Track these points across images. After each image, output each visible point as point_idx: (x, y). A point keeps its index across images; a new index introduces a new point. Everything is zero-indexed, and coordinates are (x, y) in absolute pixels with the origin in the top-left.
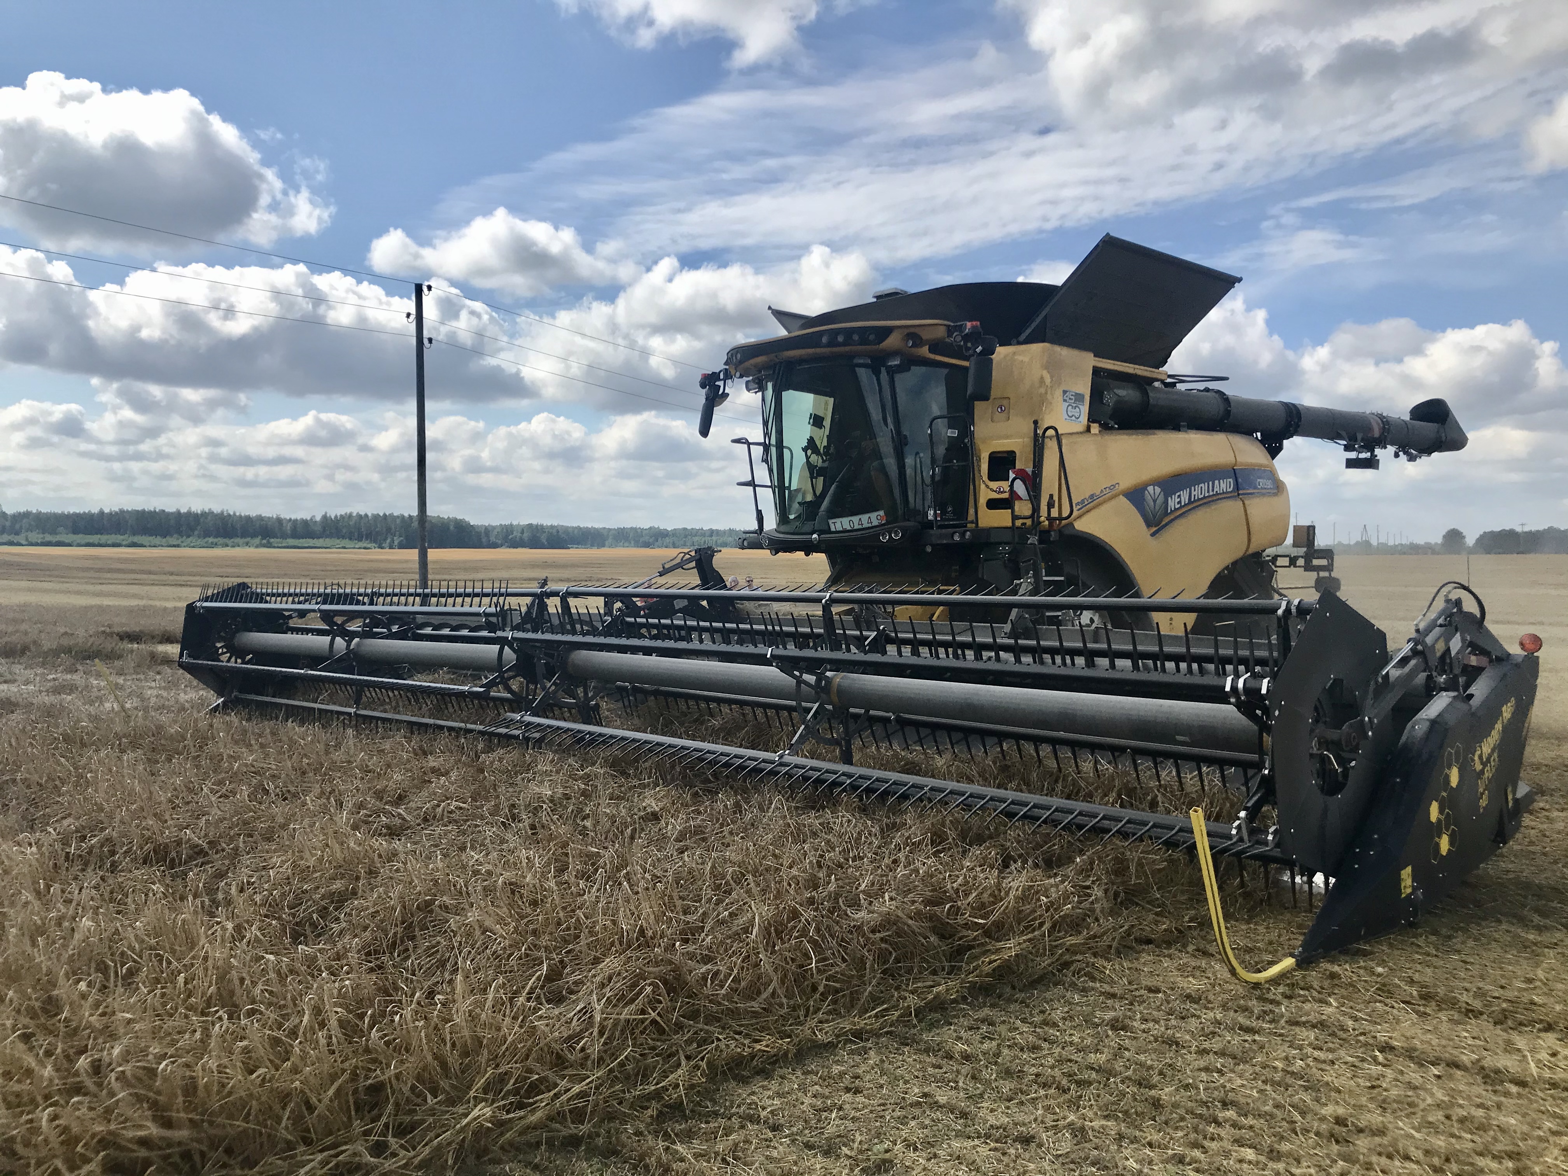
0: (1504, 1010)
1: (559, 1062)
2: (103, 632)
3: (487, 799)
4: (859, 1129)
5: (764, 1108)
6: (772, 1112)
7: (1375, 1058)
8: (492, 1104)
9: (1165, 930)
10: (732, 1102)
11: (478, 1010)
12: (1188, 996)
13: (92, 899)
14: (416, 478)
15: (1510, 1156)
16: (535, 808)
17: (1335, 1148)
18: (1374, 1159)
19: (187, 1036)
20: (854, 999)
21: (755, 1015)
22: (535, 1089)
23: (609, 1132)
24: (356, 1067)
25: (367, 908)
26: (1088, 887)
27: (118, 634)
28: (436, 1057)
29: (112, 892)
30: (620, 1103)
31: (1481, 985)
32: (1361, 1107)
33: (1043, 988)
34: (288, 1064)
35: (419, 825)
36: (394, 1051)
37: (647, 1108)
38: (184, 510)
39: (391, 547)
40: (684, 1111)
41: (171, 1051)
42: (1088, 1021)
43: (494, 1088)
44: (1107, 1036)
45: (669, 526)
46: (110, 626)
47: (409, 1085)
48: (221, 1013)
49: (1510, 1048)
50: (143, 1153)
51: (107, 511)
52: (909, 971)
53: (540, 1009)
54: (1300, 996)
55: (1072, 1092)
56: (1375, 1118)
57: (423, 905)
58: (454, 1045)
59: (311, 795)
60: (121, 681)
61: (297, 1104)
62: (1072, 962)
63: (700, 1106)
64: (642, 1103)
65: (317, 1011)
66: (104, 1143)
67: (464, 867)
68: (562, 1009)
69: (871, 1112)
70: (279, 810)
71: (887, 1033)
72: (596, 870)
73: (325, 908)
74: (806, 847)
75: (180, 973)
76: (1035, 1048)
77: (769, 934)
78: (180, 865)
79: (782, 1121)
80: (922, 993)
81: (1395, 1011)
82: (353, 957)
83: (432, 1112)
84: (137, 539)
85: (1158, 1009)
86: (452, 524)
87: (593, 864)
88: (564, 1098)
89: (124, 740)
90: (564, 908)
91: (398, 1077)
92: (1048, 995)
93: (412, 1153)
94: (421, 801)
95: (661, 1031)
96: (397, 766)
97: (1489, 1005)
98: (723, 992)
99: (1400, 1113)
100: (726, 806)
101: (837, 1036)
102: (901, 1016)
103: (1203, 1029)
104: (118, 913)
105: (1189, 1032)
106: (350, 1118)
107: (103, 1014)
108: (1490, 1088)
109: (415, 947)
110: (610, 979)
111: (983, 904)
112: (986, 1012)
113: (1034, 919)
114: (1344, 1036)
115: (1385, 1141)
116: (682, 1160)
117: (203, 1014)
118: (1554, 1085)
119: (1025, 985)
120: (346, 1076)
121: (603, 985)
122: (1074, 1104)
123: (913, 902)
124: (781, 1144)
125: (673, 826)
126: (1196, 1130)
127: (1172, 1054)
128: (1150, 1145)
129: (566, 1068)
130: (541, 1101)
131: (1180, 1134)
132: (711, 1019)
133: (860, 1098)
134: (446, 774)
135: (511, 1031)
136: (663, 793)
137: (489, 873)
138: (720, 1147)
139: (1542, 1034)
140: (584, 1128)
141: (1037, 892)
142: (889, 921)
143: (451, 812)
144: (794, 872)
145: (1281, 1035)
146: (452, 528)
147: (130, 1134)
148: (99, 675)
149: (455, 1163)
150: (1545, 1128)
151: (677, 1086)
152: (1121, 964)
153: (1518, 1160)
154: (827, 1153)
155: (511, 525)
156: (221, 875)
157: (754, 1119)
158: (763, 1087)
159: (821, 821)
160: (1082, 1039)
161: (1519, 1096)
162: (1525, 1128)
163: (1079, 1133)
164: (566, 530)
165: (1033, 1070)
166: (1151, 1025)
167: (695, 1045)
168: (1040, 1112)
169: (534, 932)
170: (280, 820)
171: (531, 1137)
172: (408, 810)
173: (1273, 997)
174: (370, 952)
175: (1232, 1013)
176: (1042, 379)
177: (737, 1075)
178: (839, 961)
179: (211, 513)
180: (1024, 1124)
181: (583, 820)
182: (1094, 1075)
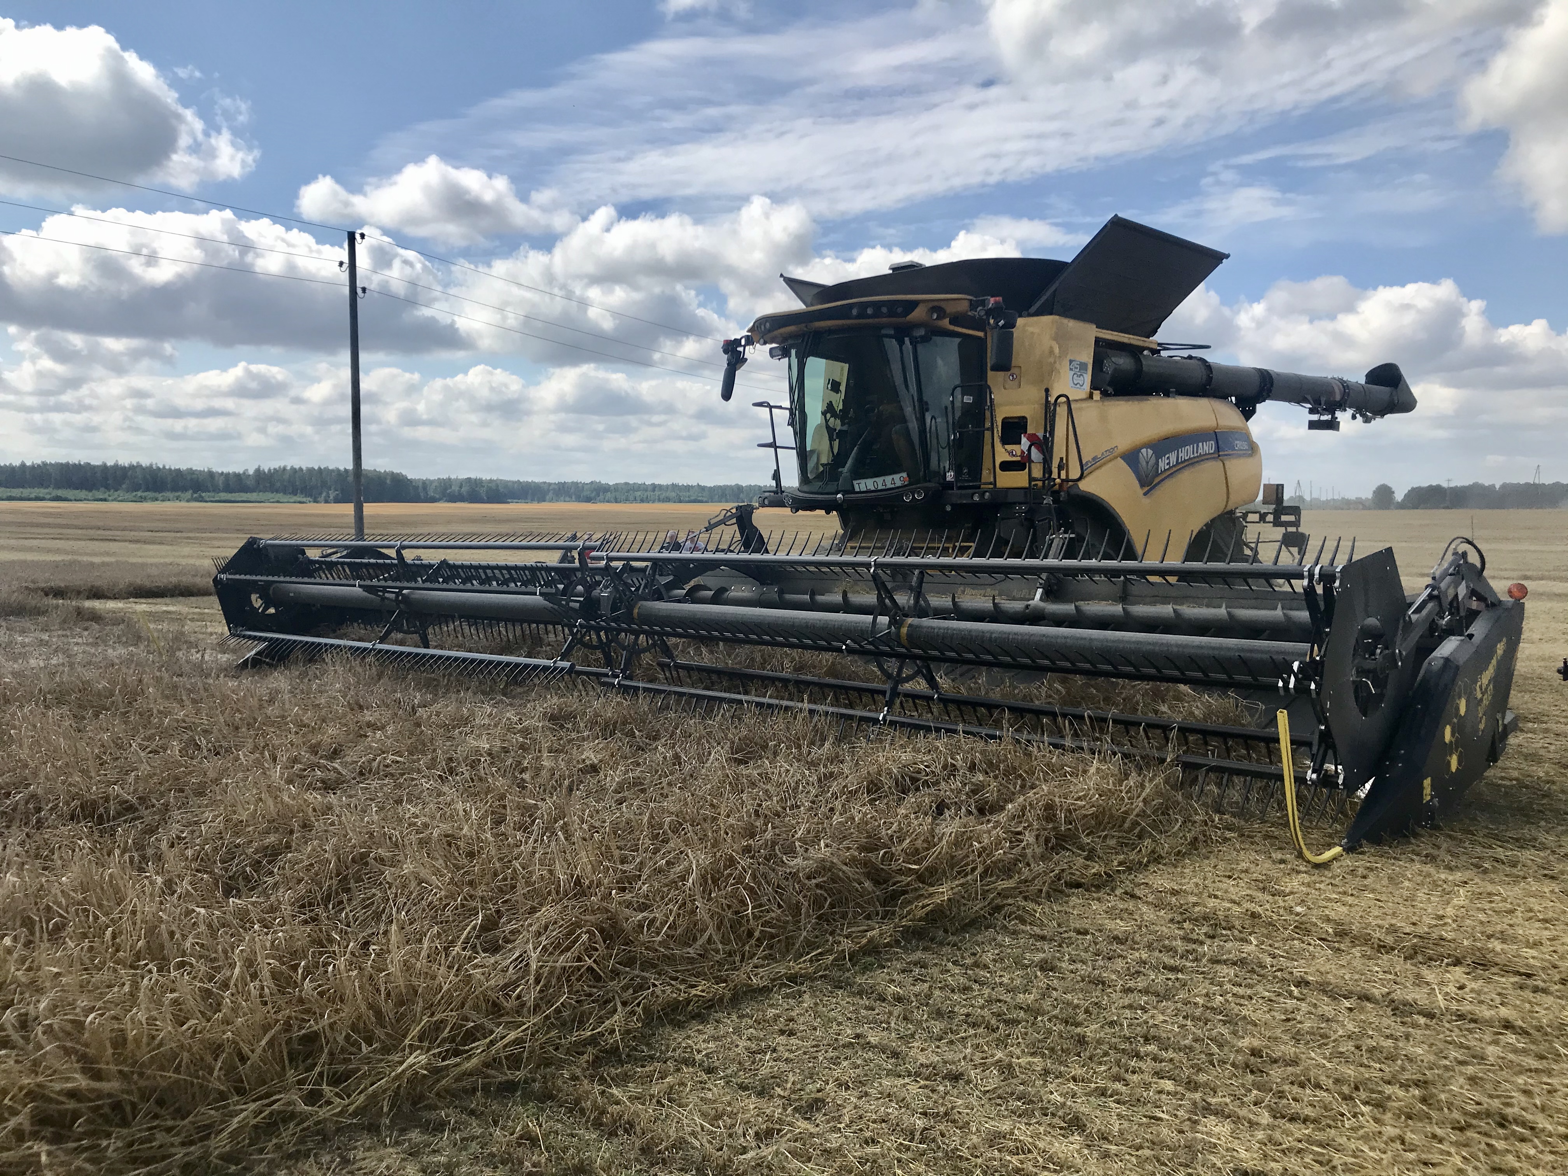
0: (1415, 945)
1: (495, 1009)
2: (27, 588)
3: (424, 753)
4: (792, 1070)
5: (699, 1052)
6: (707, 1055)
7: (1291, 993)
8: (427, 1052)
9: (1095, 874)
10: (668, 1046)
11: (413, 960)
12: (1116, 938)
13: (17, 855)
14: (350, 431)
15: (1417, 1084)
16: (474, 761)
17: (1250, 1077)
18: (1286, 1088)
19: (116, 989)
20: (789, 943)
21: (691, 960)
22: (471, 1036)
23: (544, 1077)
24: (289, 1017)
25: (302, 861)
26: (1020, 833)
27: (43, 590)
28: (371, 1006)
29: (38, 848)
30: (556, 1049)
31: (1394, 922)
32: (1276, 1039)
33: (975, 932)
34: (219, 1016)
35: (354, 779)
36: (328, 1001)
37: (583, 1053)
38: (110, 463)
39: (326, 502)
40: (620, 1056)
41: (99, 1004)
42: (1018, 963)
43: (428, 1036)
44: (1036, 977)
45: (611, 481)
46: (33, 582)
47: (344, 1034)
48: (150, 966)
49: (1419, 981)
50: (71, 1105)
51: (28, 464)
52: (844, 916)
53: (476, 958)
54: (1222, 935)
55: (1001, 1031)
56: (1288, 1049)
57: (357, 858)
58: (388, 995)
59: (245, 750)
60: (45, 637)
61: (229, 1053)
62: (1004, 906)
63: (636, 1050)
64: (578, 1048)
65: (249, 963)
66: (32, 1095)
67: (400, 820)
68: (498, 957)
69: (805, 1053)
70: (212, 766)
71: (821, 977)
72: (533, 822)
73: (259, 862)
74: (744, 796)
75: (108, 926)
76: (966, 989)
77: (706, 882)
78: (108, 821)
79: (717, 1064)
80: (857, 937)
81: (1311, 948)
82: (286, 910)
83: (367, 1060)
84: (60, 493)
85: (1086, 950)
86: (389, 477)
87: (530, 816)
88: (500, 1044)
89: (49, 696)
90: (501, 859)
91: (332, 1026)
92: (979, 938)
93: (347, 1102)
94: (355, 756)
95: (598, 978)
96: (333, 720)
97: (1400, 940)
98: (659, 938)
99: (1312, 1044)
100: (665, 758)
101: (773, 980)
102: (835, 960)
103: (1128, 969)
104: (45, 869)
105: (1115, 972)
106: (283, 1068)
107: (29, 969)
108: (1399, 1020)
109: (350, 900)
110: (546, 928)
111: (917, 850)
112: (918, 955)
113: (967, 864)
114: (1263, 972)
115: (1298, 1070)
116: (617, 1103)
117: (132, 967)
118: (1461, 1017)
119: (957, 930)
120: (277, 1027)
121: (539, 934)
122: (1002, 1043)
123: (849, 849)
124: (716, 1086)
125: (613, 777)
126: (1118, 1063)
127: (1098, 993)
128: (1074, 1079)
129: (502, 1015)
130: (477, 1048)
131: (1103, 1068)
132: (648, 965)
133: (793, 1041)
134: (383, 728)
135: (446, 979)
136: (601, 746)
137: (426, 826)
138: (655, 1090)
139: (1450, 968)
140: (520, 1074)
141: (970, 838)
142: (824, 868)
143: (387, 766)
144: (731, 820)
145: (1203, 973)
146: (388, 482)
147: (57, 1087)
148: (23, 632)
149: (391, 1110)
150: (1451, 1057)
151: (613, 1031)
152: (1050, 907)
153: (1426, 1088)
154: (760, 1094)
155: (450, 479)
156: (151, 830)
157: (689, 1062)
158: (698, 1030)
159: (759, 771)
160: (1012, 979)
161: (1427, 1026)
162: (1432, 1058)
163: (1007, 1070)
164: (506, 484)
165: (964, 1011)
166: (1079, 966)
167: (631, 991)
168: (969, 1050)
169: (471, 883)
170: (211, 774)
171: (466, 1083)
172: (344, 765)
173: (1196, 937)
174: (303, 905)
175: (1157, 954)
176: (1051, 352)
177: (672, 1020)
178: (775, 907)
179: (139, 466)
180: (954, 1063)
181: (521, 773)
182: (1022, 1014)
